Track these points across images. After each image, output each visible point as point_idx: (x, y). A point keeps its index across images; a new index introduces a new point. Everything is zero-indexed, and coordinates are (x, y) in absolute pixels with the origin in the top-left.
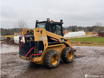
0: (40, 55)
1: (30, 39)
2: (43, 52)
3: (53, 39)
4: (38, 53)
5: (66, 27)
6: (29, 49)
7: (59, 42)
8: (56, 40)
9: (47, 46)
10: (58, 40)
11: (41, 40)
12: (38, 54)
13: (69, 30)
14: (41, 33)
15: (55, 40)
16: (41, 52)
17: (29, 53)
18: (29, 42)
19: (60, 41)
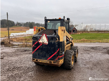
1: (57, 40)
2: (64, 53)
5: (23, 23)
6: (54, 51)
11: (64, 40)
12: (62, 56)
13: (26, 26)
14: (64, 32)
17: (55, 56)
18: (54, 43)
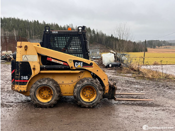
0: (23, 82)
2: (29, 79)
3: (53, 60)
4: (20, 79)
7: (69, 66)
8: (62, 63)
9: (38, 71)
10: (66, 62)
11: (25, 59)
12: (19, 81)
14: (26, 50)
15: (58, 62)
16: (26, 78)
19: (71, 64)
